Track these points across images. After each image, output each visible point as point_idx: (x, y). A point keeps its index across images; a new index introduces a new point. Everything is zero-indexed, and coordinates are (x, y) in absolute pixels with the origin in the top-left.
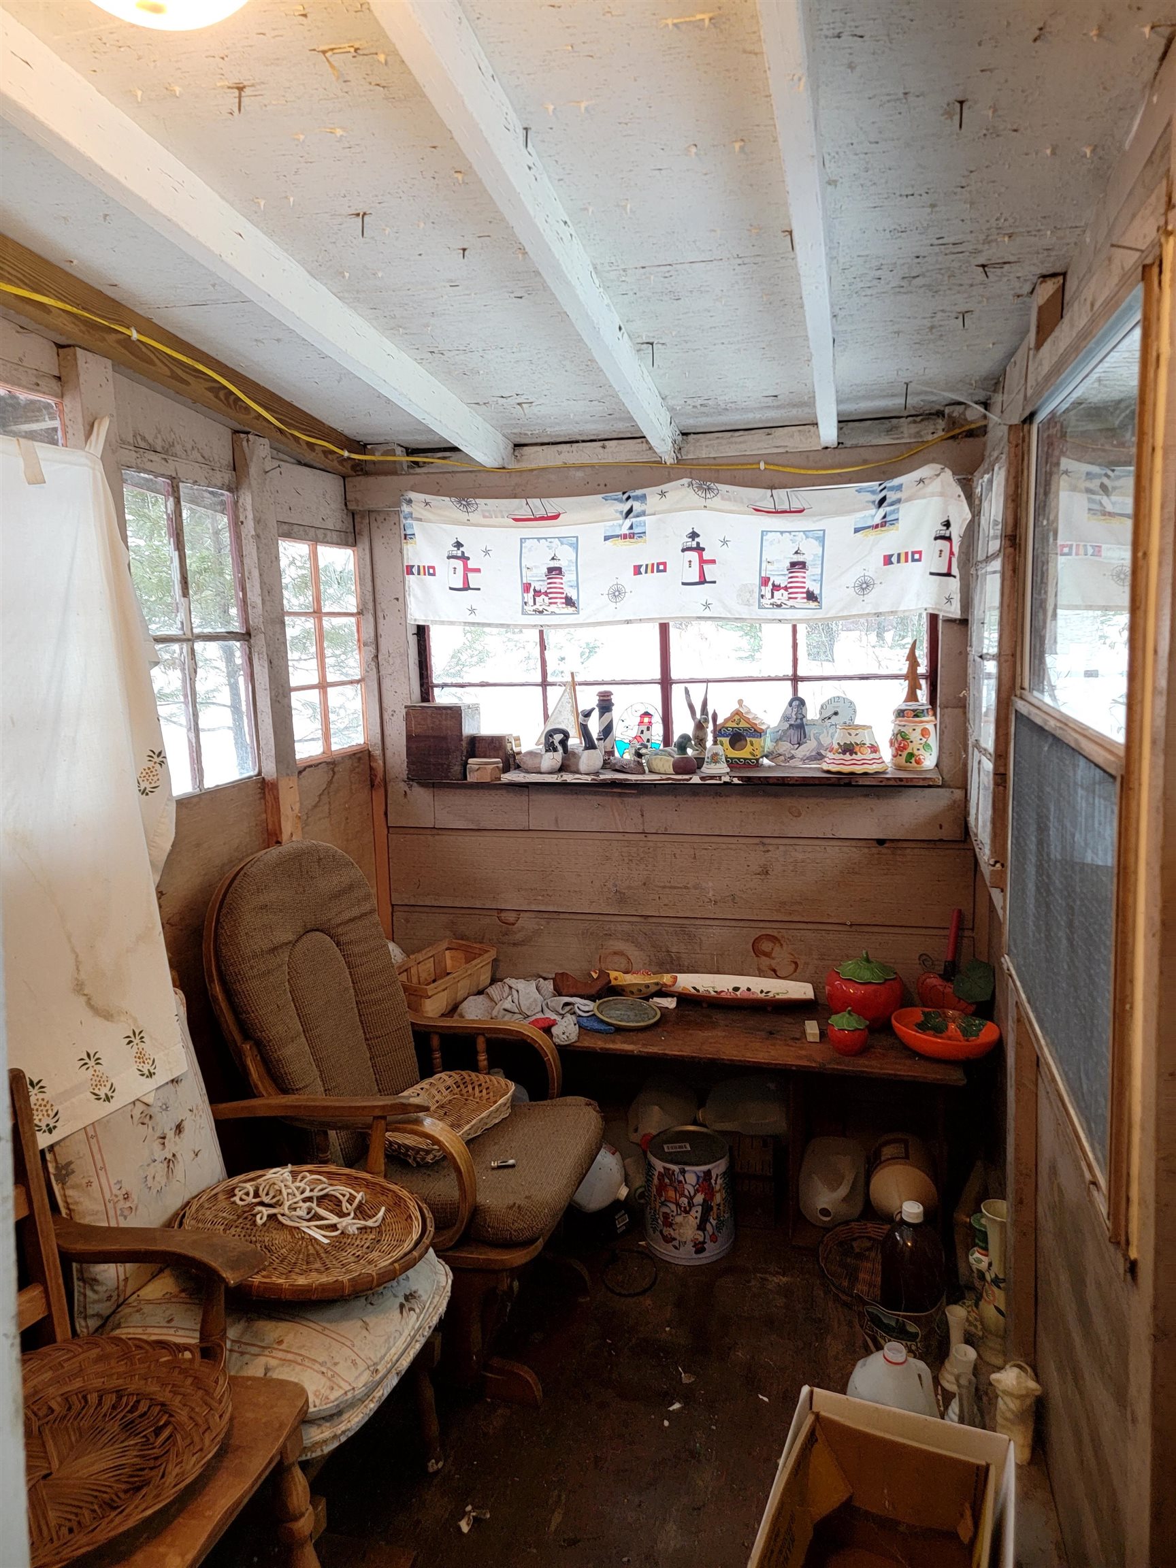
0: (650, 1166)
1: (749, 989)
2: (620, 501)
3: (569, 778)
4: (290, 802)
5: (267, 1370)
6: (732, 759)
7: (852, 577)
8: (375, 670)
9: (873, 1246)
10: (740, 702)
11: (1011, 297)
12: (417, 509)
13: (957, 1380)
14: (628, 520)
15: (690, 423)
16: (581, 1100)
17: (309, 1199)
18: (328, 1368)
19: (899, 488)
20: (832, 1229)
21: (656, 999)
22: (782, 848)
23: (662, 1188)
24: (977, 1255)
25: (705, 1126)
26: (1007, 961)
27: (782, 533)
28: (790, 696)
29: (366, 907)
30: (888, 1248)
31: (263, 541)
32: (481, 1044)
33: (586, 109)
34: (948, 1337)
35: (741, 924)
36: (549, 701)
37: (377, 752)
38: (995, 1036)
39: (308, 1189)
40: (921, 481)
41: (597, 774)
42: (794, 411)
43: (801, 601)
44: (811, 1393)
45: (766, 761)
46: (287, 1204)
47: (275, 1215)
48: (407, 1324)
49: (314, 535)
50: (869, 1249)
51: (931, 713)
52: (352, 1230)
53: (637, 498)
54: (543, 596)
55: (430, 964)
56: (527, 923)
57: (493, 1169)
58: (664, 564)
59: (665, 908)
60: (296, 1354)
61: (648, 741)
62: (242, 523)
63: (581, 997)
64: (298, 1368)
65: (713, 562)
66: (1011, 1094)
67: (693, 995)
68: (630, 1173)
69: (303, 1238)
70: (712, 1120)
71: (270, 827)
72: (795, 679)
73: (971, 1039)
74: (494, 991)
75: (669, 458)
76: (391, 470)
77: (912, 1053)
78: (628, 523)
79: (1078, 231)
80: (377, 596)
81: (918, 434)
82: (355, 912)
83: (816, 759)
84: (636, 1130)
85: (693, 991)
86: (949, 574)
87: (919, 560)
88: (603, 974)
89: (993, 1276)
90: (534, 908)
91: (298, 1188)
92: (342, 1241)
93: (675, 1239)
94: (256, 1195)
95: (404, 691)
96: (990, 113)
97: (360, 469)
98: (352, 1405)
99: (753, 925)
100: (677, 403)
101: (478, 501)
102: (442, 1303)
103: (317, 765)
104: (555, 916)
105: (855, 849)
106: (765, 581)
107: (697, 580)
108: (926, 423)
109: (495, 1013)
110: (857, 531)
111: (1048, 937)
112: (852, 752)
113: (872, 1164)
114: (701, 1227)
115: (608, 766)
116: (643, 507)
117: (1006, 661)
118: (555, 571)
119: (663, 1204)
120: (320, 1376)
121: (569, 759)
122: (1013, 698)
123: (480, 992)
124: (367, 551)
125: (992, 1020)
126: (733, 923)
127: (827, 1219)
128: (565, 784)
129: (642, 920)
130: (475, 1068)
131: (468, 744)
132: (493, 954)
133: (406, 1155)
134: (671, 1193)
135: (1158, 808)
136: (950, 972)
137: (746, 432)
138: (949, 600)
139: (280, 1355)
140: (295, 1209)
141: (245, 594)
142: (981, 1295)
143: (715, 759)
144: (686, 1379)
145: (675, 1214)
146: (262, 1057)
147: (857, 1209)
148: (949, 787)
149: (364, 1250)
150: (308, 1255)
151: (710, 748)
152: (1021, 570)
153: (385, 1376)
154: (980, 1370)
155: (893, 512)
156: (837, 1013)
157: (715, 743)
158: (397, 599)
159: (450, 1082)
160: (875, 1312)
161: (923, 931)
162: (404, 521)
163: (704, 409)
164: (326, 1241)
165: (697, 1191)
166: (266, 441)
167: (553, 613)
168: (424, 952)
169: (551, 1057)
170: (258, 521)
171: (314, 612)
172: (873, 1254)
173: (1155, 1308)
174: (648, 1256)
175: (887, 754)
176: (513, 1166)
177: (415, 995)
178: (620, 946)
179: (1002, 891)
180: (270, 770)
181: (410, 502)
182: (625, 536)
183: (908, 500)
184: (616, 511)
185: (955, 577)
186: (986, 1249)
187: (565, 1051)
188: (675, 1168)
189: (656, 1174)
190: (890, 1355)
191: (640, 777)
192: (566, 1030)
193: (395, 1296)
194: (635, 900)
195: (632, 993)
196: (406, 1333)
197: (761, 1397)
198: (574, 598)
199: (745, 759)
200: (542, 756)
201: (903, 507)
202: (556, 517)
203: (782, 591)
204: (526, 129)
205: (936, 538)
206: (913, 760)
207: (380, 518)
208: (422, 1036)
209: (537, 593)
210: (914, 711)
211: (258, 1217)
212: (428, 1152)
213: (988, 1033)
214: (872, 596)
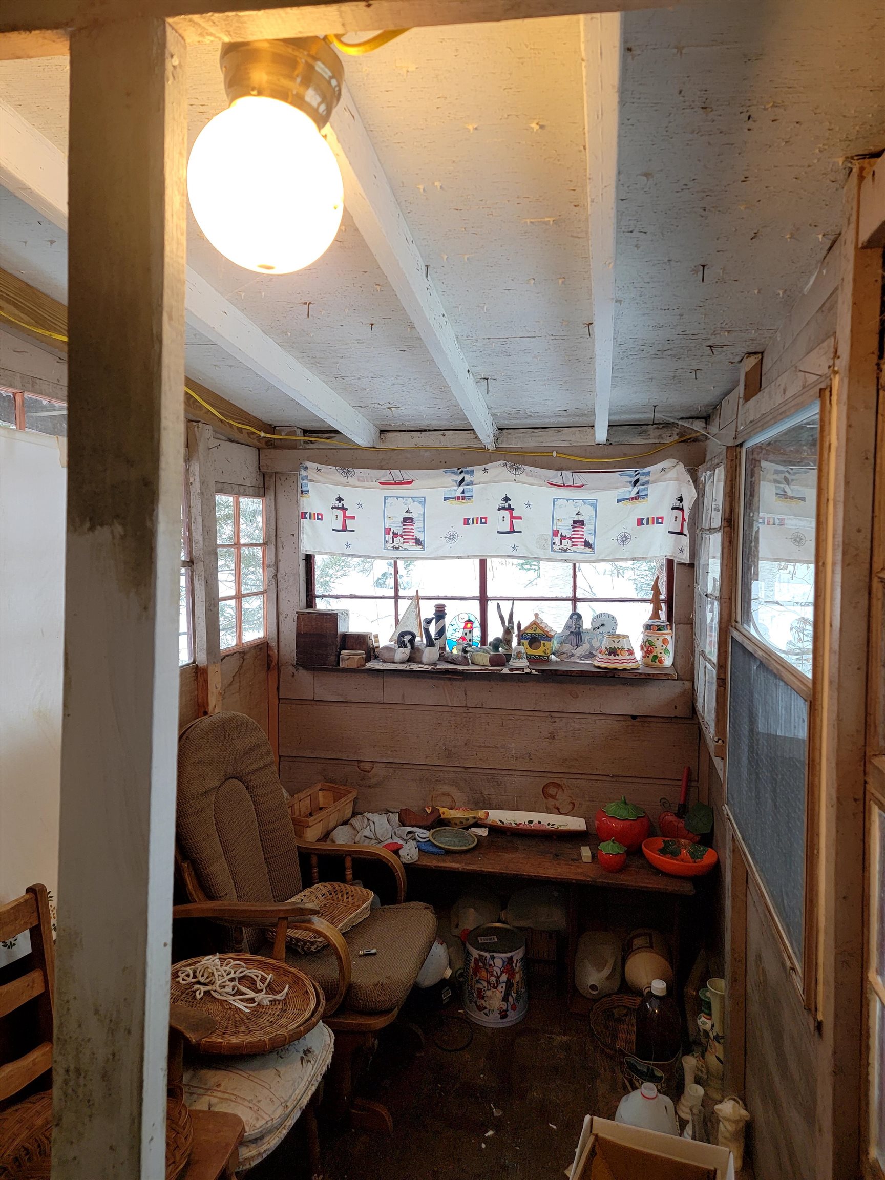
0: (468, 954)
1: (539, 822)
2: (456, 474)
3: (415, 667)
4: (215, 682)
5: (210, 1106)
6: (530, 655)
7: (616, 533)
8: (274, 585)
9: (627, 1012)
10: (536, 615)
11: (727, 363)
12: (311, 474)
13: (691, 1111)
14: (461, 487)
15: (505, 423)
16: (421, 904)
17: (232, 980)
18: (254, 1104)
19: (648, 474)
20: (600, 999)
21: (473, 829)
22: (564, 720)
23: (477, 970)
24: (703, 1019)
25: (507, 924)
26: (726, 809)
27: (568, 500)
28: (571, 612)
29: (267, 760)
30: (642, 1015)
31: (206, 497)
32: (348, 862)
33: (468, 259)
34: (683, 1079)
35: (535, 774)
36: (399, 610)
37: (274, 644)
38: (714, 860)
39: (233, 972)
40: (663, 470)
41: (435, 664)
42: (577, 419)
43: (580, 547)
44: (592, 1120)
45: (553, 657)
46: (218, 983)
47: (209, 991)
48: (306, 1072)
49: (238, 490)
50: (626, 1015)
51: (669, 628)
52: (266, 1002)
53: (467, 472)
54: (399, 537)
55: (307, 801)
56: (379, 771)
57: (360, 956)
58: (486, 518)
59: (481, 762)
60: (231, 1094)
61: (470, 640)
62: (191, 484)
63: (420, 827)
64: (233, 1104)
65: (520, 518)
66: (728, 903)
67: (499, 826)
68: (452, 958)
69: (231, 1008)
70: (511, 920)
71: (200, 700)
72: (575, 600)
73: (697, 860)
74: (356, 822)
75: (491, 447)
76: (293, 446)
77: (657, 871)
78: (461, 489)
79: (772, 331)
80: (278, 533)
81: (660, 437)
82: (261, 764)
83: (589, 657)
84: (457, 926)
85: (500, 823)
86: (681, 533)
87: (662, 523)
88: (437, 811)
89: (715, 1034)
90: (384, 760)
91: (225, 971)
92: (259, 1010)
93: (486, 1008)
94: (195, 977)
95: (294, 601)
96: (721, 271)
97: (271, 444)
98: (270, 1132)
99: (543, 775)
100: (498, 412)
101: (355, 470)
102: (328, 1057)
103: (232, 655)
104: (400, 766)
105: (615, 722)
106: (556, 533)
107: (508, 530)
108: (665, 429)
109: (357, 839)
110: (619, 501)
111: (758, 797)
112: (615, 654)
113: (626, 951)
114: (505, 999)
115: (442, 658)
116: (472, 479)
117: (725, 602)
118: (408, 521)
119: (478, 982)
120: (249, 1110)
121: (415, 653)
122: (730, 628)
123: (345, 823)
124: (273, 501)
125: (712, 848)
126: (529, 774)
127: (594, 993)
128: (411, 671)
129: (463, 770)
130: (344, 881)
131: (341, 640)
132: (354, 794)
133: (296, 945)
134: (484, 974)
135: (834, 725)
136: (682, 812)
137: (543, 430)
138: (682, 551)
139: (219, 1094)
140: (224, 987)
141: (190, 534)
142: (706, 1049)
143: (519, 656)
144: (497, 1113)
145: (486, 989)
146: (196, 873)
147: (616, 985)
148: (682, 680)
149: (276, 1017)
150: (235, 1021)
151: (516, 649)
152: (735, 543)
153: (292, 1110)
154: (707, 1103)
155: (644, 490)
156: (604, 841)
157: (519, 644)
158: (293, 535)
159: (324, 891)
160: (632, 1062)
161: (662, 782)
162: (302, 482)
163: (517, 416)
164: (248, 1011)
165: (502, 972)
166: (210, 427)
167: (406, 549)
168: (304, 792)
169: (400, 873)
170: (202, 483)
171: (235, 544)
172: (628, 1019)
173: (835, 1053)
174: (466, 1021)
175: (638, 654)
176: (374, 954)
177: (300, 825)
178: (446, 789)
179: (723, 759)
180: (202, 659)
181: (306, 468)
182: (458, 498)
183: (655, 482)
184: (453, 481)
185: (686, 535)
186: (710, 1014)
187: (409, 867)
188: (487, 955)
189: (473, 959)
190: (645, 1092)
191: (466, 668)
192: (410, 853)
193: (297, 1051)
194: (459, 756)
195: (456, 824)
196: (305, 1079)
197: (551, 1125)
198: (422, 539)
199: (539, 656)
200: (395, 650)
201: (651, 487)
202: (410, 483)
203: (567, 540)
204: (427, 266)
205: (673, 509)
206: (657, 661)
207: (283, 478)
208: (305, 856)
209: (395, 535)
210: (657, 626)
211: (198, 992)
212: (312, 944)
213: (709, 858)
214: (629, 546)
